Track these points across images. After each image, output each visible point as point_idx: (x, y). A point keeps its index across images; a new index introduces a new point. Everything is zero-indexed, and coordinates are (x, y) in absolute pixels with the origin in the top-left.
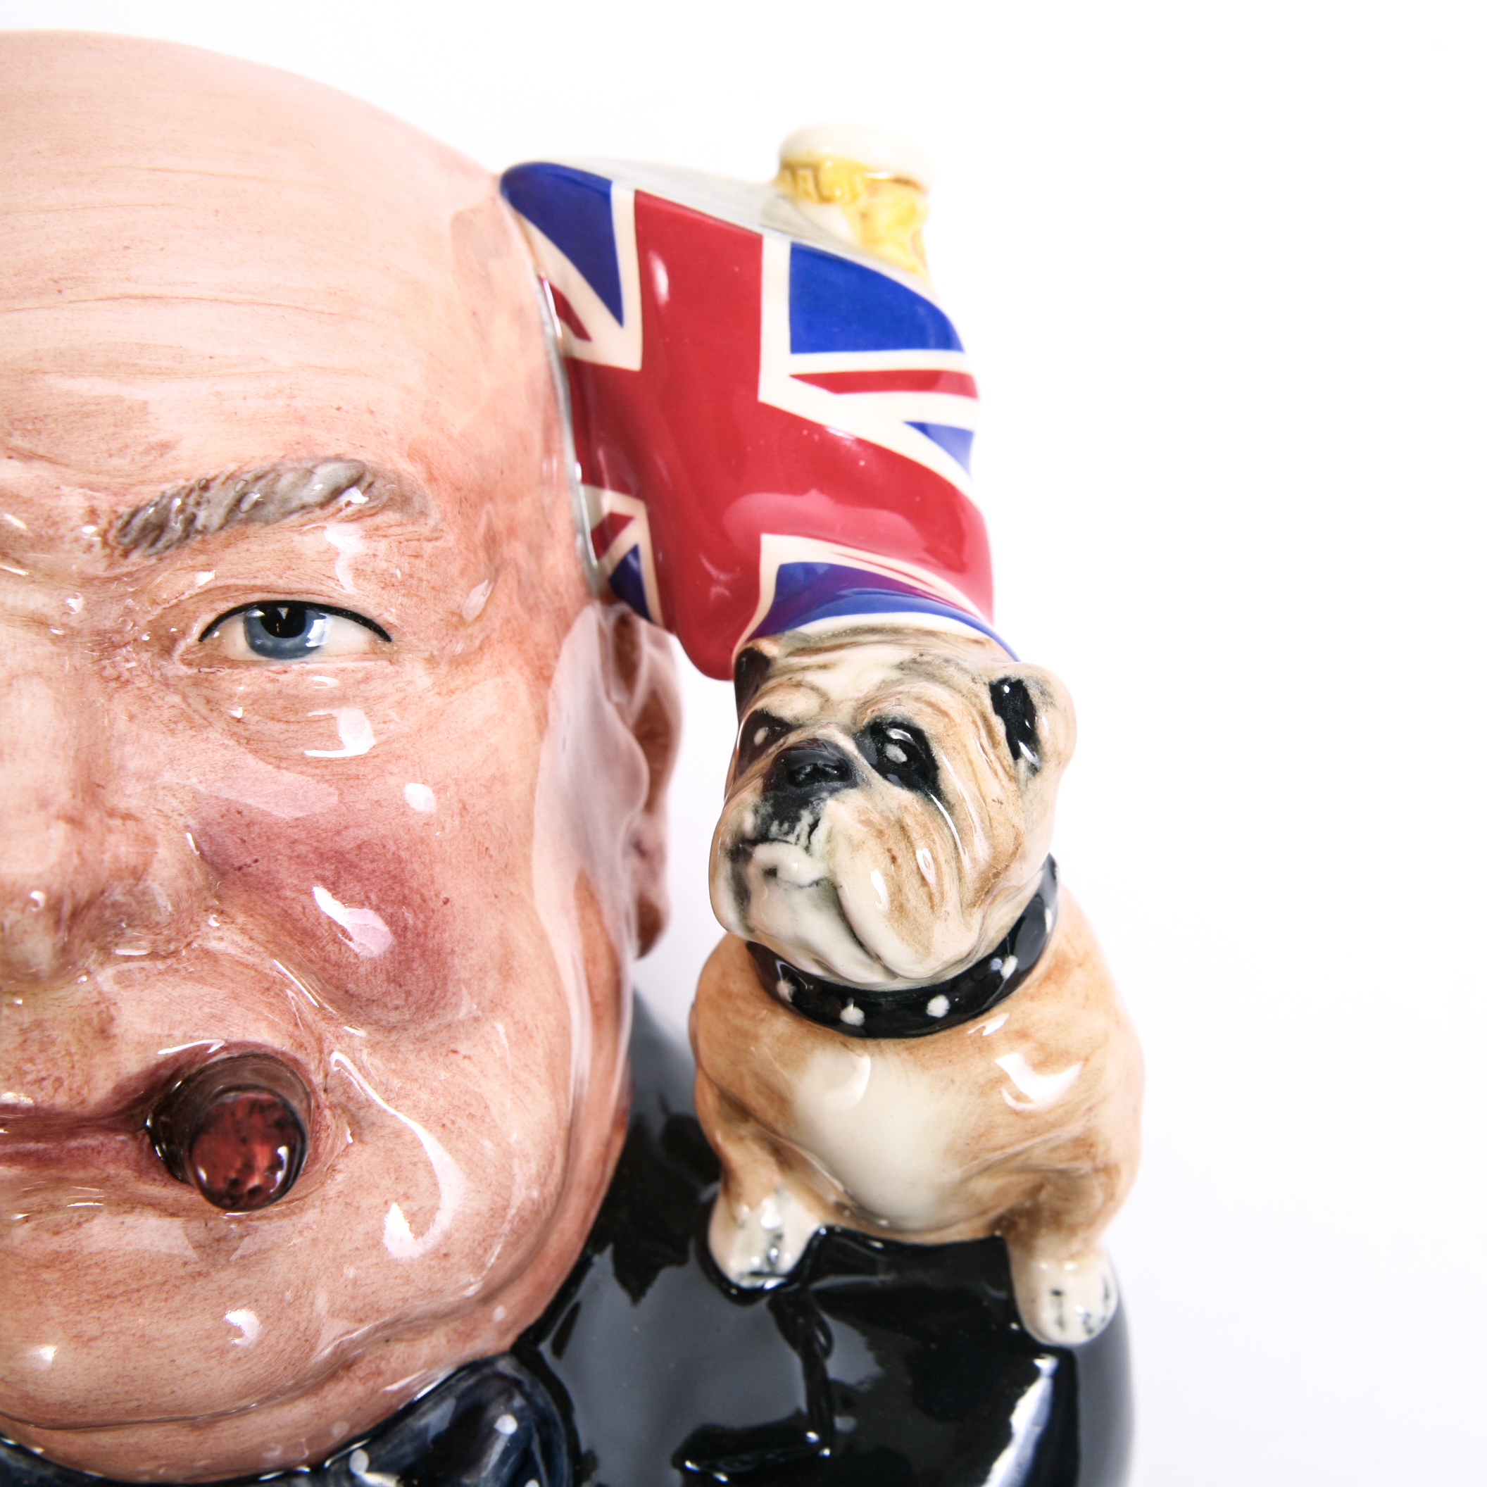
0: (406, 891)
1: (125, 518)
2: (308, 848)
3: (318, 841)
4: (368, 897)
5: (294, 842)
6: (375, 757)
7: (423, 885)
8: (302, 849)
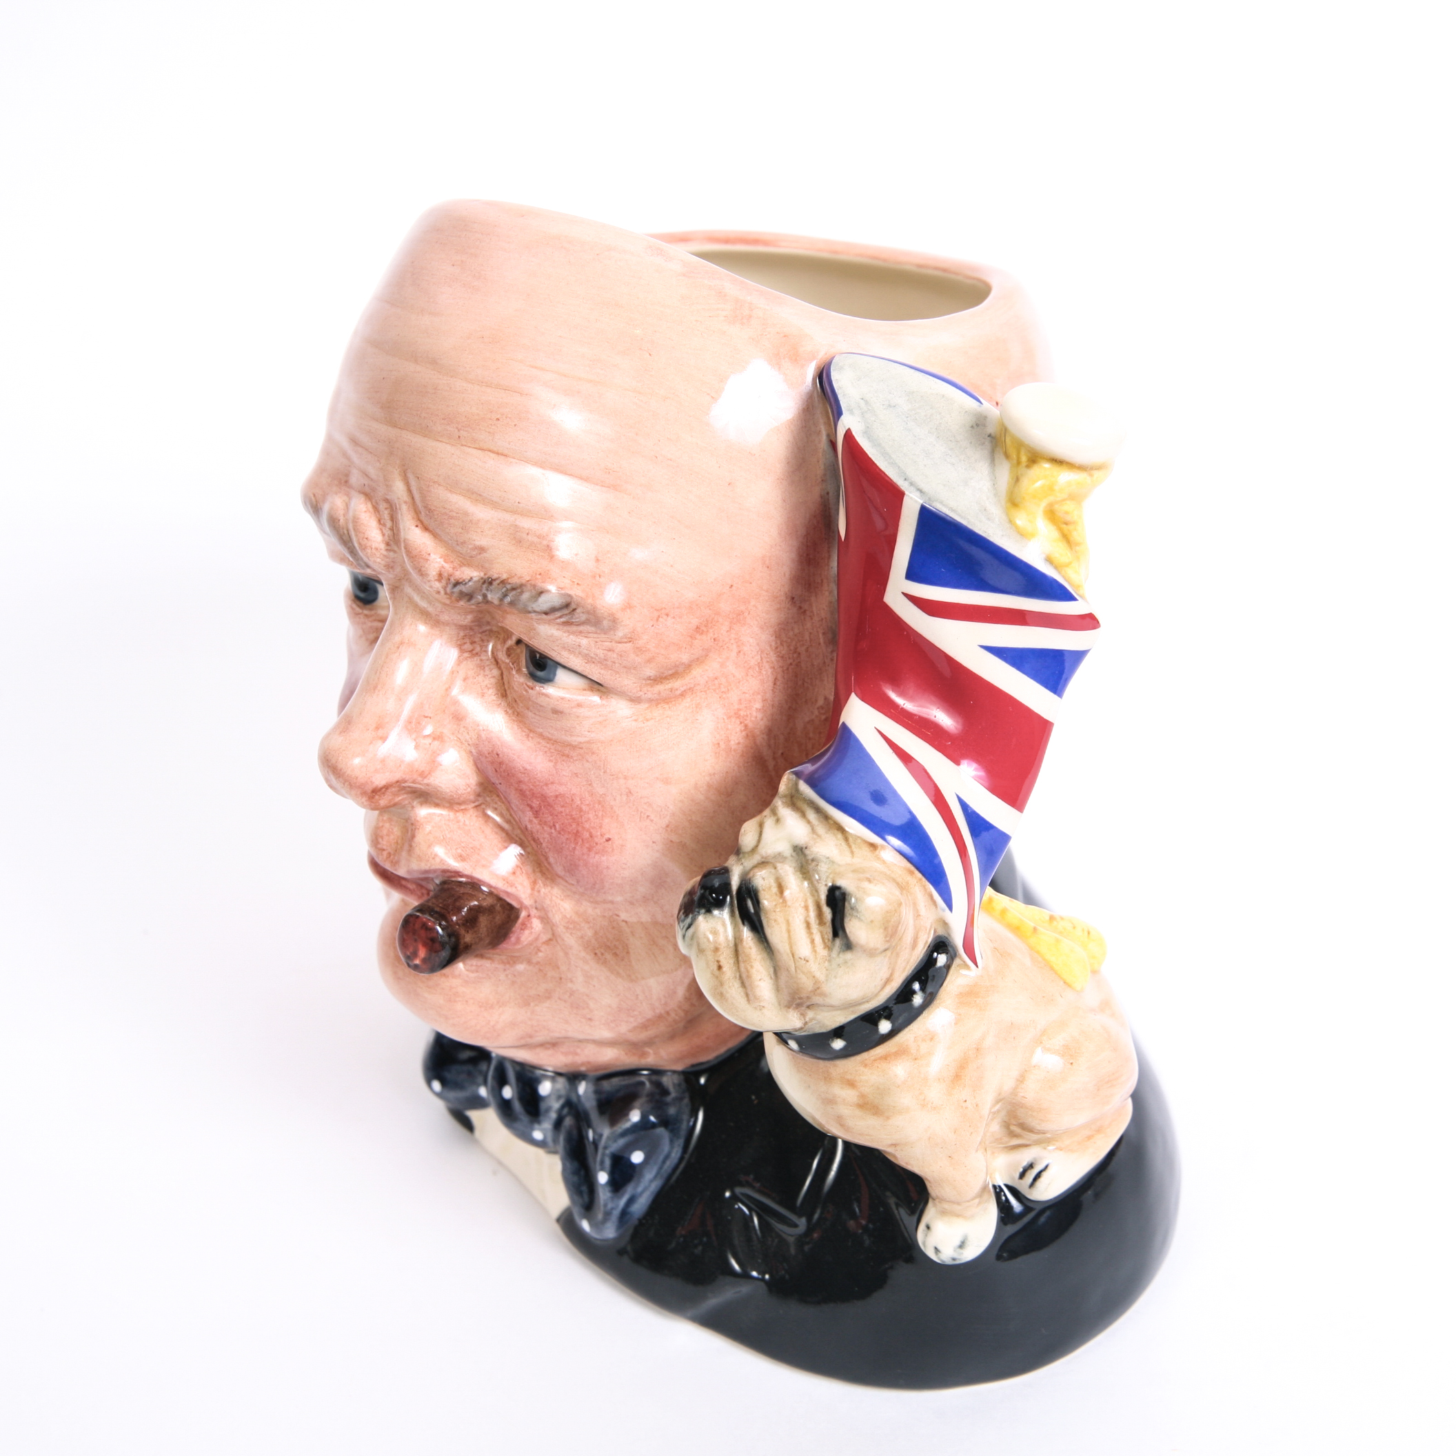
1: (453, 585)
2: (527, 787)
3: (533, 785)
5: (520, 782)
6: (580, 748)
8: (523, 786)
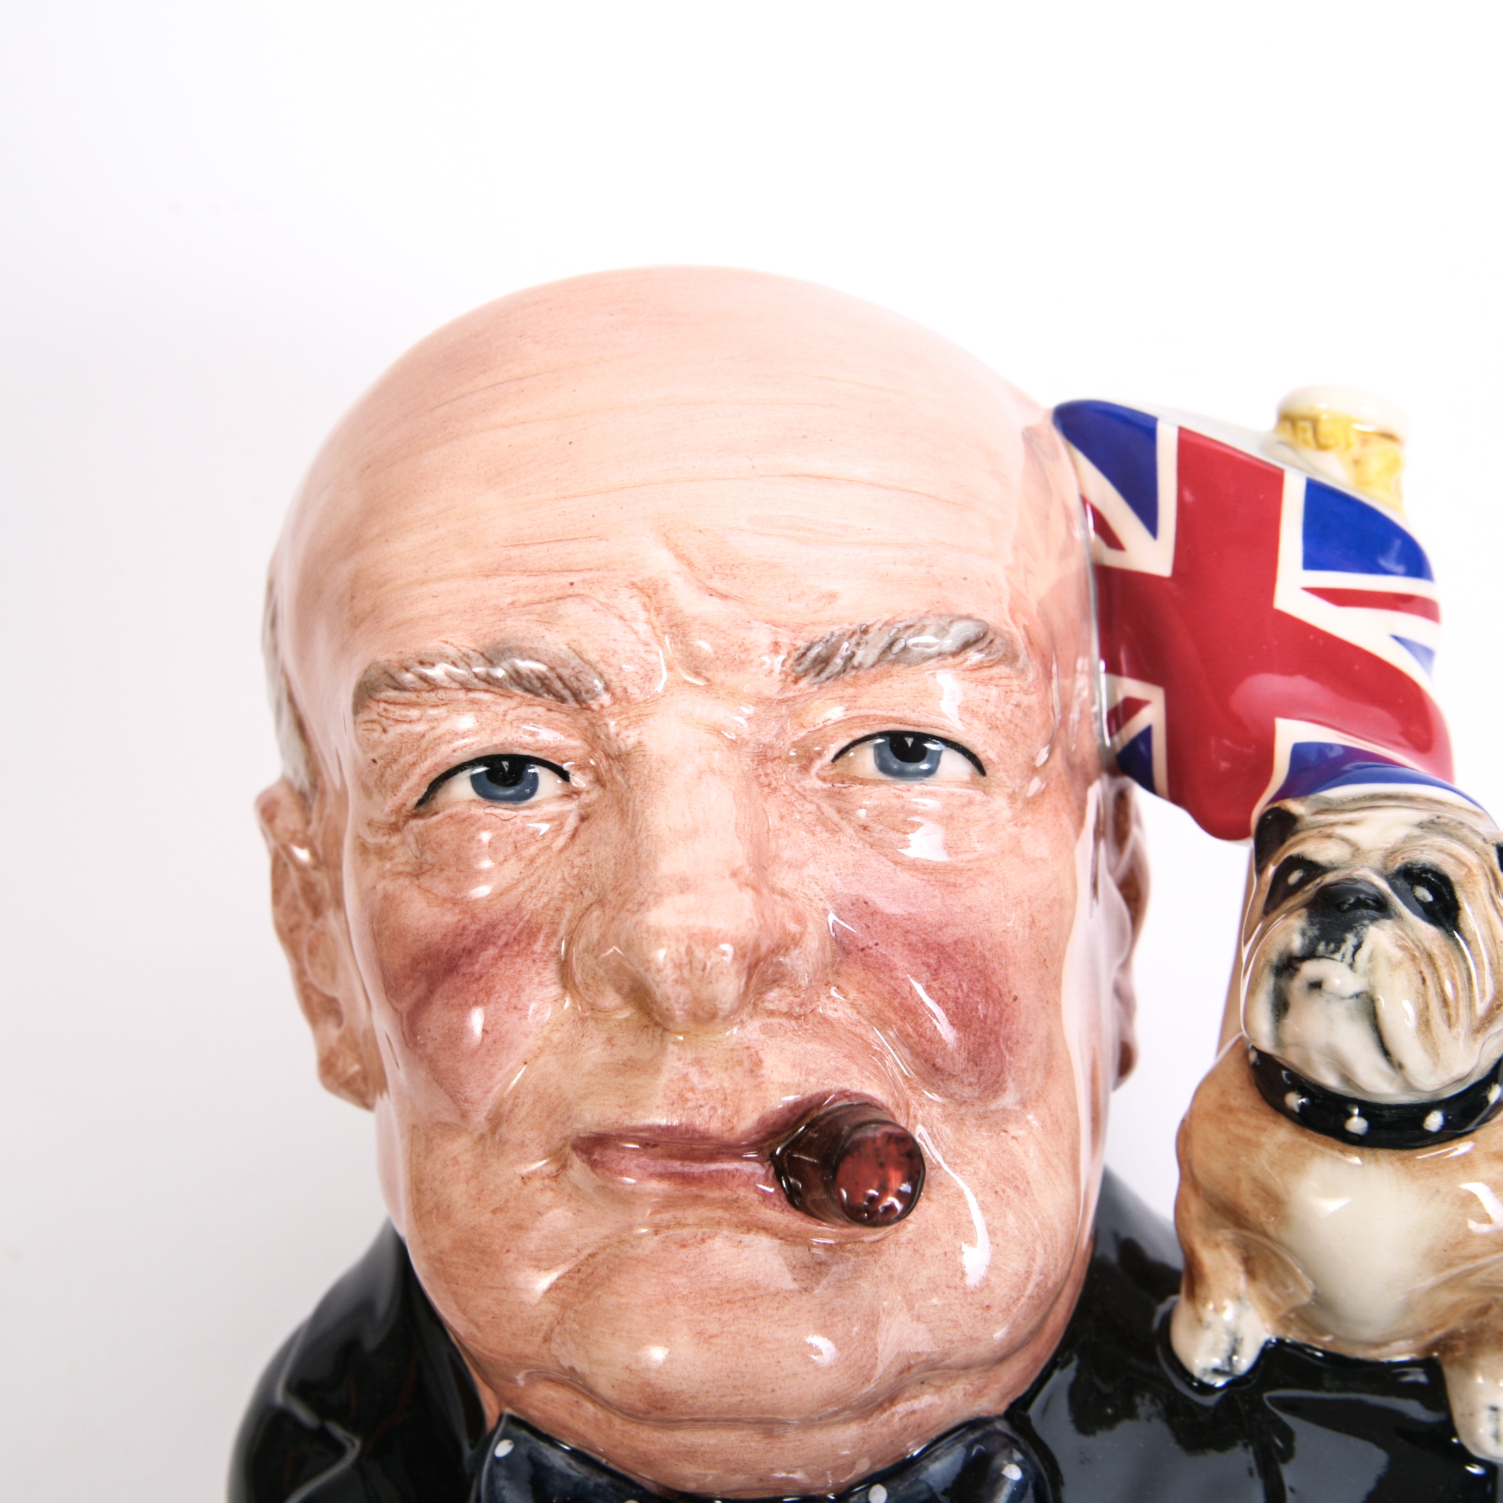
0: (989, 985)
1: (802, 651)
2: (918, 938)
3: (925, 934)
4: (960, 985)
5: (907, 932)
6: (969, 870)
7: (1000, 982)
8: (913, 938)
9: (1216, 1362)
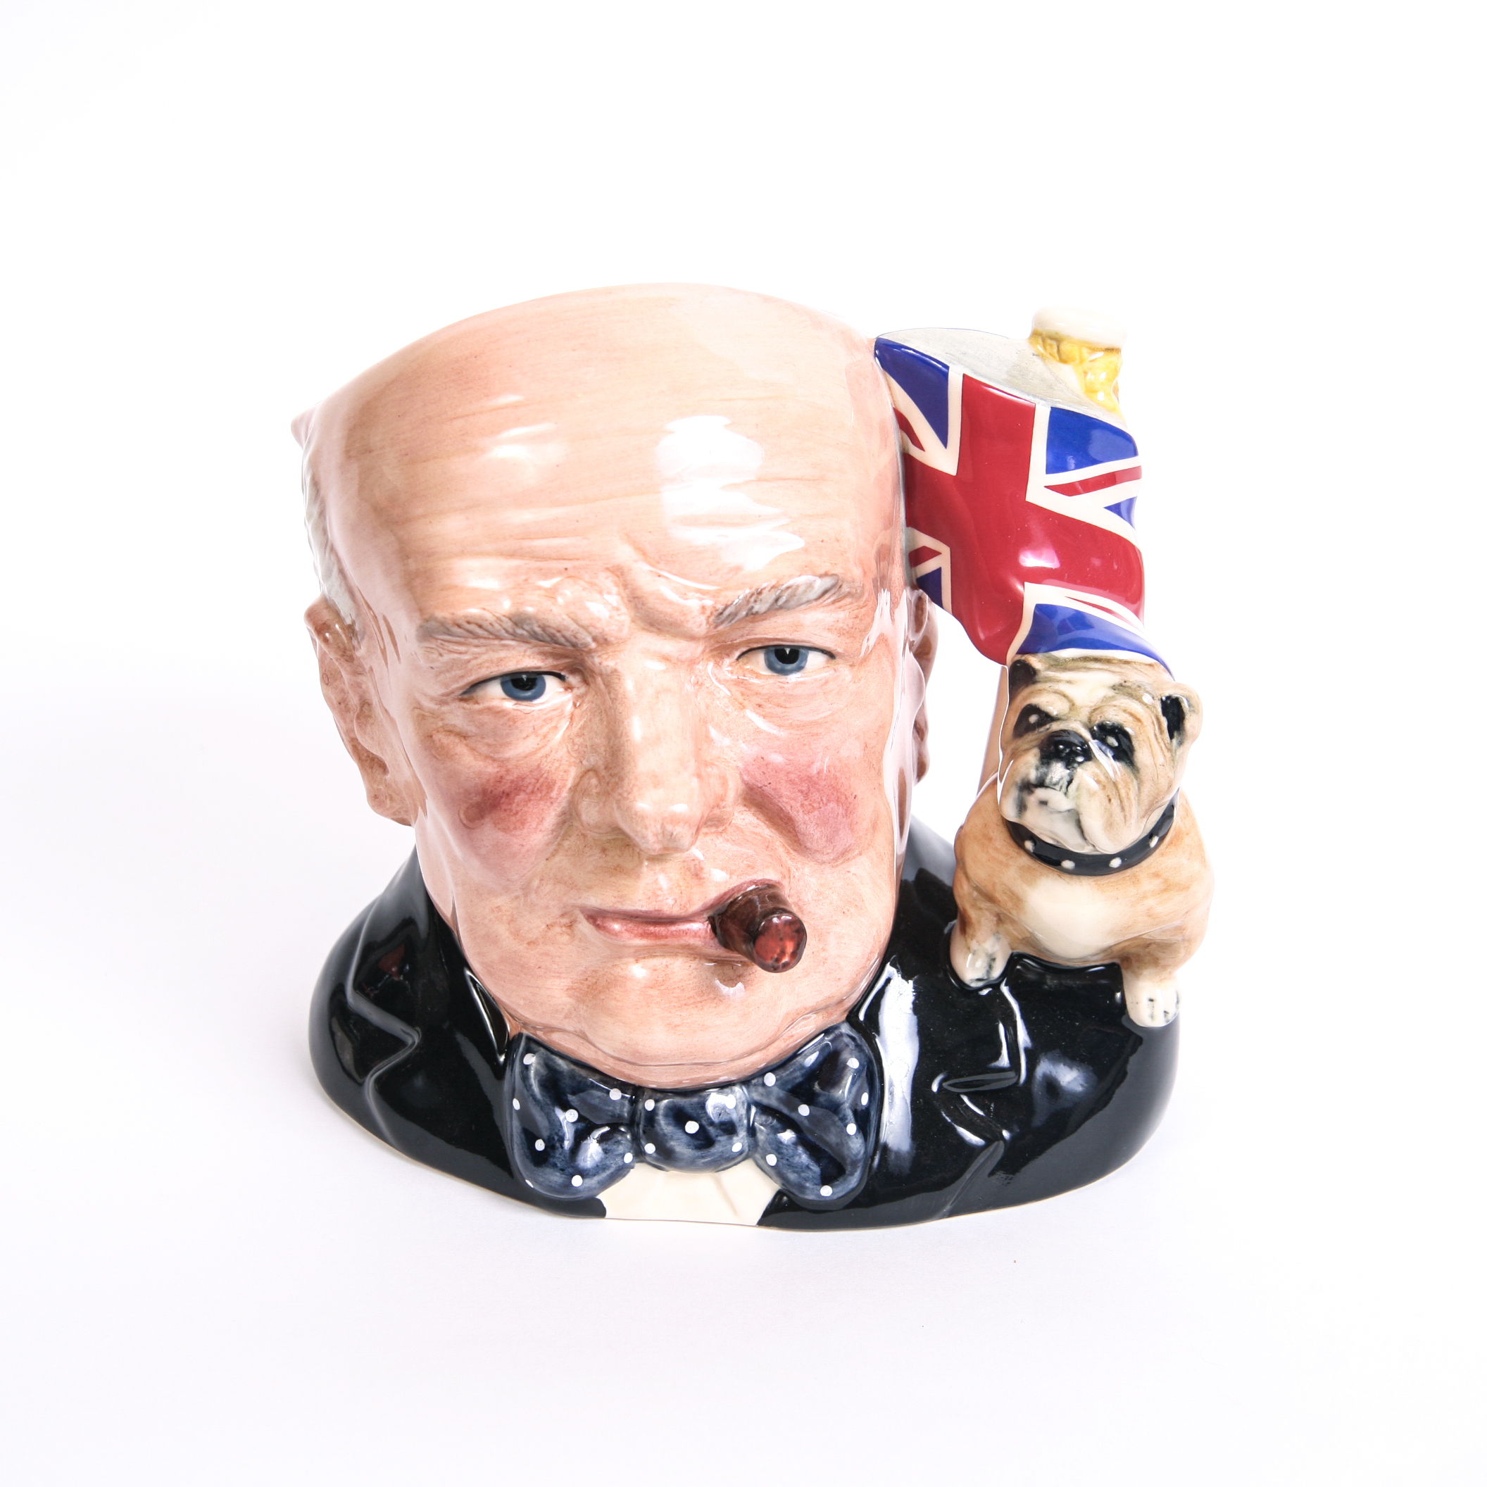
0: (839, 795)
1: (720, 611)
2: (795, 776)
4: (822, 800)
5: (788, 773)
7: (846, 790)
8: (792, 776)
9: (979, 975)
